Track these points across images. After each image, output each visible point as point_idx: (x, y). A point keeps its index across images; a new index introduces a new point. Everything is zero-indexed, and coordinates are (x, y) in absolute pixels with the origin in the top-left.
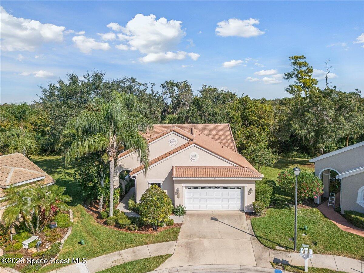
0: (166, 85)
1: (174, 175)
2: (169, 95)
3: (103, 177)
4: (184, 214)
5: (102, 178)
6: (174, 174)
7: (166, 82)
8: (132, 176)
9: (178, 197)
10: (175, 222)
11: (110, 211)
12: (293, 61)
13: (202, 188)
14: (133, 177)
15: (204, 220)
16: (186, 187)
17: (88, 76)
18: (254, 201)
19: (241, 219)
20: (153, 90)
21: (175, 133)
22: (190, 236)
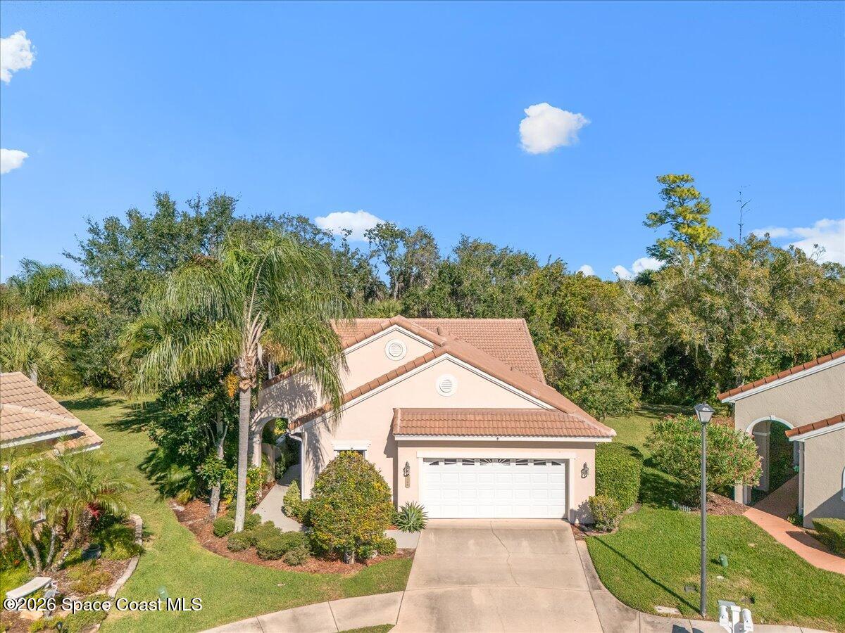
0: (376, 232)
1: (398, 430)
2: (383, 257)
3: (223, 434)
4: (419, 526)
5: (221, 437)
6: (399, 428)
7: (378, 225)
8: (292, 432)
9: (407, 485)
10: (398, 546)
11: (238, 516)
12: (664, 186)
13: (466, 462)
14: (296, 434)
15: (471, 542)
16: (425, 460)
17: (199, 201)
18: (593, 495)
19: (561, 540)
20: (346, 245)
21: (401, 328)
22: (438, 580)
